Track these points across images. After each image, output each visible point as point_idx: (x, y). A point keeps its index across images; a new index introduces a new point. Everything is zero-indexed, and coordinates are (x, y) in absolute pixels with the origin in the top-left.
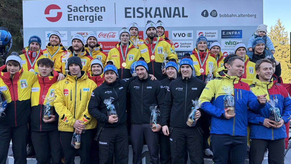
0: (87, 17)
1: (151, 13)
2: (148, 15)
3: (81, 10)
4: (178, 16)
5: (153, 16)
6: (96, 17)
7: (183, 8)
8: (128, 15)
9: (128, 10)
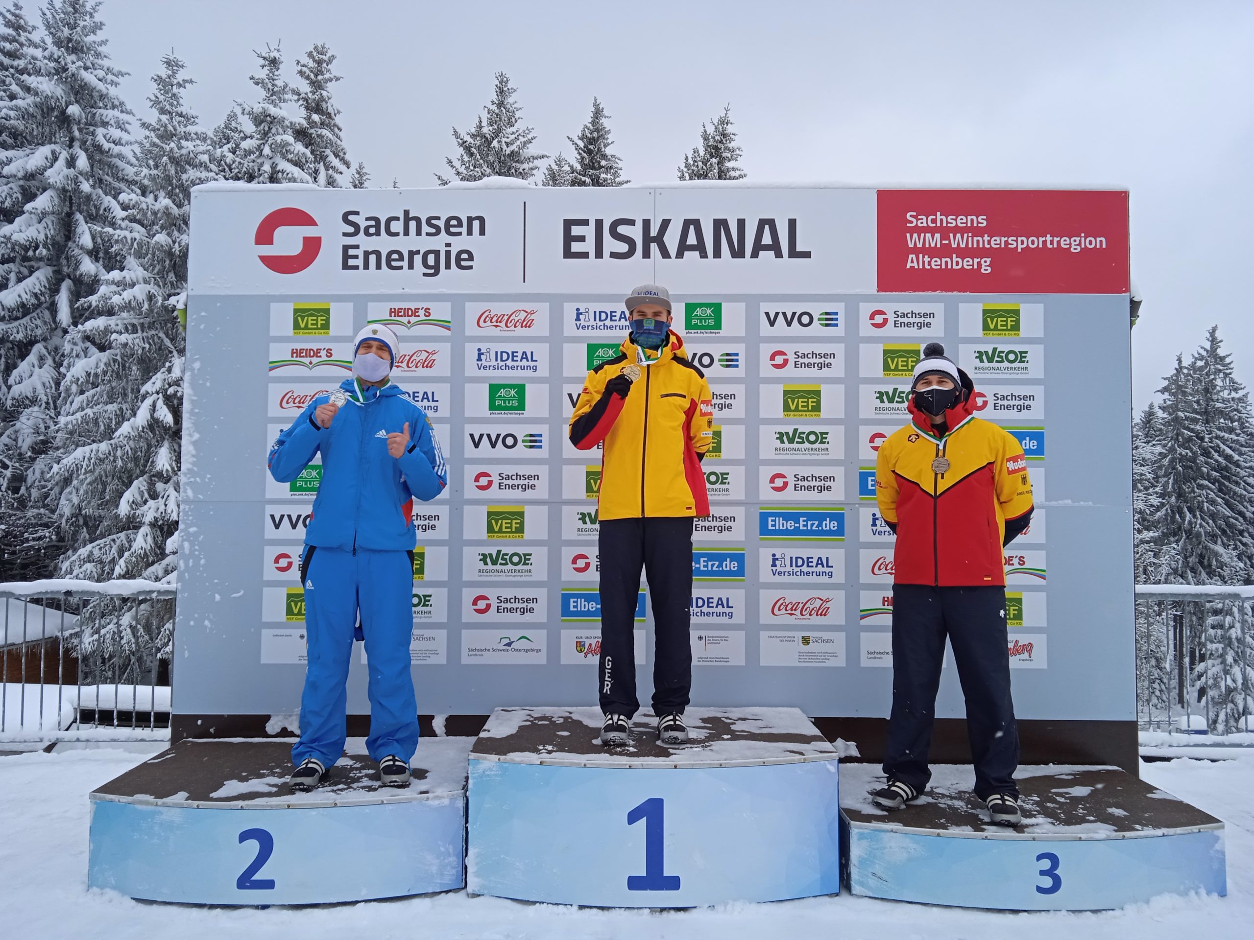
0: (415, 256)
1: (665, 239)
2: (654, 247)
3: (393, 229)
4: (773, 252)
5: (673, 250)
6: (448, 253)
7: (792, 223)
8: (576, 247)
9: (576, 231)
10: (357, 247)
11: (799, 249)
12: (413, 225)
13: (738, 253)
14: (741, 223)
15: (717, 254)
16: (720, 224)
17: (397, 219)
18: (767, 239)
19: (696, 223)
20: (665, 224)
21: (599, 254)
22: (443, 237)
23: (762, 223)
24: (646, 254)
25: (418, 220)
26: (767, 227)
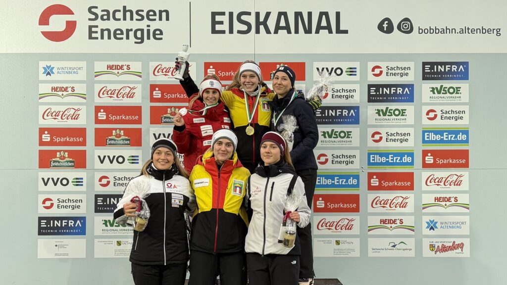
0: (130, 32)
2: (262, 27)
3: (117, 17)
4: (326, 31)
7: (338, 14)
10: (97, 27)
11: (342, 28)
12: (128, 14)
13: (308, 31)
14: (310, 14)
15: (297, 32)
16: (298, 15)
17: (119, 11)
18: (324, 23)
19: (285, 14)
20: (268, 14)
21: (231, 32)
22: (146, 21)
23: (321, 14)
24: (258, 32)
25: (131, 12)
26: (324, 16)
